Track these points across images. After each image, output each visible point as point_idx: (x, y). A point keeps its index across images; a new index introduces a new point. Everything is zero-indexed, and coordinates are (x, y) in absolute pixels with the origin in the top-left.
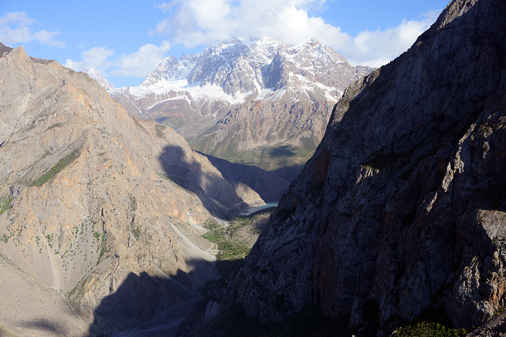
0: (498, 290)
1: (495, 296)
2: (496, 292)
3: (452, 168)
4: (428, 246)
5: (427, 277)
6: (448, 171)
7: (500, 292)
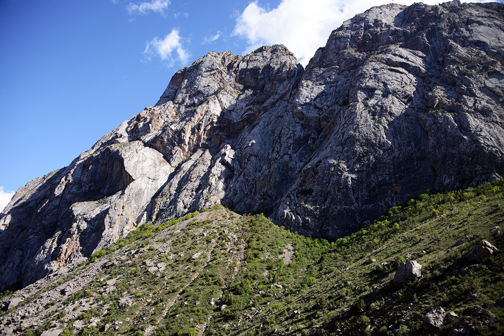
0: (67, 251)
1: (63, 255)
2: (64, 251)
3: (66, 180)
4: (30, 239)
5: (21, 262)
6: (62, 181)
7: (68, 252)
